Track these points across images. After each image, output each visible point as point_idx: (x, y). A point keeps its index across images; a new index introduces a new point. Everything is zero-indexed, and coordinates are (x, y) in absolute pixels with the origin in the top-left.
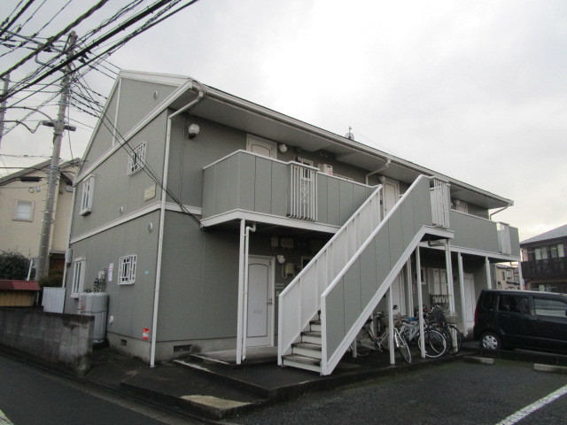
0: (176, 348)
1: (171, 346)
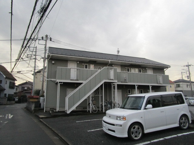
0: (50, 109)
1: (49, 108)
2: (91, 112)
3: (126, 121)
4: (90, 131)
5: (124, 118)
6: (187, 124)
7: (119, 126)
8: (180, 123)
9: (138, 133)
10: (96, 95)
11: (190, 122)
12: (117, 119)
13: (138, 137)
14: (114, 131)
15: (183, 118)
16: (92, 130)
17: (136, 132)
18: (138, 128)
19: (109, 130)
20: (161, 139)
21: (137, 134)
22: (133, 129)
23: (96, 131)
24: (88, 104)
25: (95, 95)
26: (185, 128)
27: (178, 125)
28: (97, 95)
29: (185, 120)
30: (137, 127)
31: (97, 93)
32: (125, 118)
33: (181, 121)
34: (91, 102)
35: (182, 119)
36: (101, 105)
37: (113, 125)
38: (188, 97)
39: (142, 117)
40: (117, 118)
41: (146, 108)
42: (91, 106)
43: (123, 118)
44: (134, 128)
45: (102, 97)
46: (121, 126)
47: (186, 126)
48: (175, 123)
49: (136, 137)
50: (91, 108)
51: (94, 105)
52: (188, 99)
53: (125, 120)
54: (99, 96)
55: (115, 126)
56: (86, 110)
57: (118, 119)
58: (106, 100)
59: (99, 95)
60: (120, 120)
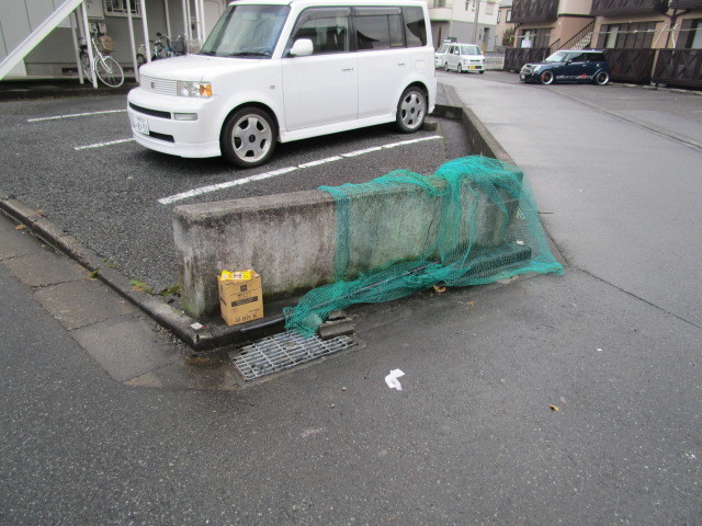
2: (95, 85)
3: (211, 99)
4: (83, 147)
5: (204, 89)
6: (422, 114)
7: (189, 117)
8: (401, 113)
9: (258, 141)
10: (114, 14)
11: (431, 109)
12: (179, 94)
13: (259, 154)
14: (169, 138)
15: (414, 96)
16: (96, 145)
17: (252, 139)
18: (260, 126)
19: (153, 135)
20: (333, 159)
21: (254, 146)
22: (239, 128)
23: (112, 146)
24: (77, 49)
25: (108, 14)
26: (412, 127)
27: (394, 119)
28: (119, 14)
29: (417, 101)
30: (253, 120)
31: (116, 5)
32: (209, 90)
33: (405, 105)
34: (88, 41)
35: (408, 100)
36: (138, 55)
37: (166, 115)
38: (459, 45)
39: (273, 87)
40: (181, 87)
41: (292, 51)
42: (92, 60)
43: (202, 89)
44: (244, 125)
45: (138, 21)
46: (194, 116)
47: (416, 121)
48: (385, 111)
49: (250, 154)
50: (93, 67)
51: (106, 53)
52: (457, 48)
53: (209, 96)
54: (127, 18)
55: (172, 121)
56: (74, 77)
57: (185, 92)
58: (159, 34)
59: (124, 15)
60: (191, 95)
